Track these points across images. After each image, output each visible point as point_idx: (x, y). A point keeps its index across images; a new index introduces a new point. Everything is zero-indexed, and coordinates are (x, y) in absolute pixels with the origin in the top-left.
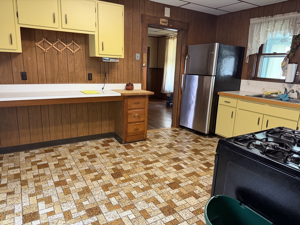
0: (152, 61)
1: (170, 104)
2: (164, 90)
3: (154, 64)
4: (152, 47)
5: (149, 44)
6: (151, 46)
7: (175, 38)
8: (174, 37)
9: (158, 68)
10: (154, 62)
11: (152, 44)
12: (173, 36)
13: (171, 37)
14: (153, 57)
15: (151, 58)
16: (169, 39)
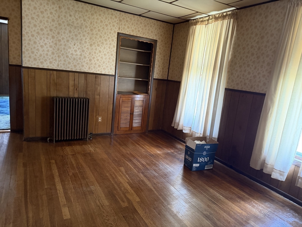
0: (159, 66)
1: (194, 165)
2: (179, 124)
3: (163, 72)
4: (162, 41)
5: (156, 35)
6: (159, 39)
7: (210, 21)
8: (208, 20)
9: (169, 79)
10: (163, 69)
11: (161, 35)
12: (207, 18)
13: (202, 21)
14: (162, 59)
15: (158, 61)
16: (196, 25)
